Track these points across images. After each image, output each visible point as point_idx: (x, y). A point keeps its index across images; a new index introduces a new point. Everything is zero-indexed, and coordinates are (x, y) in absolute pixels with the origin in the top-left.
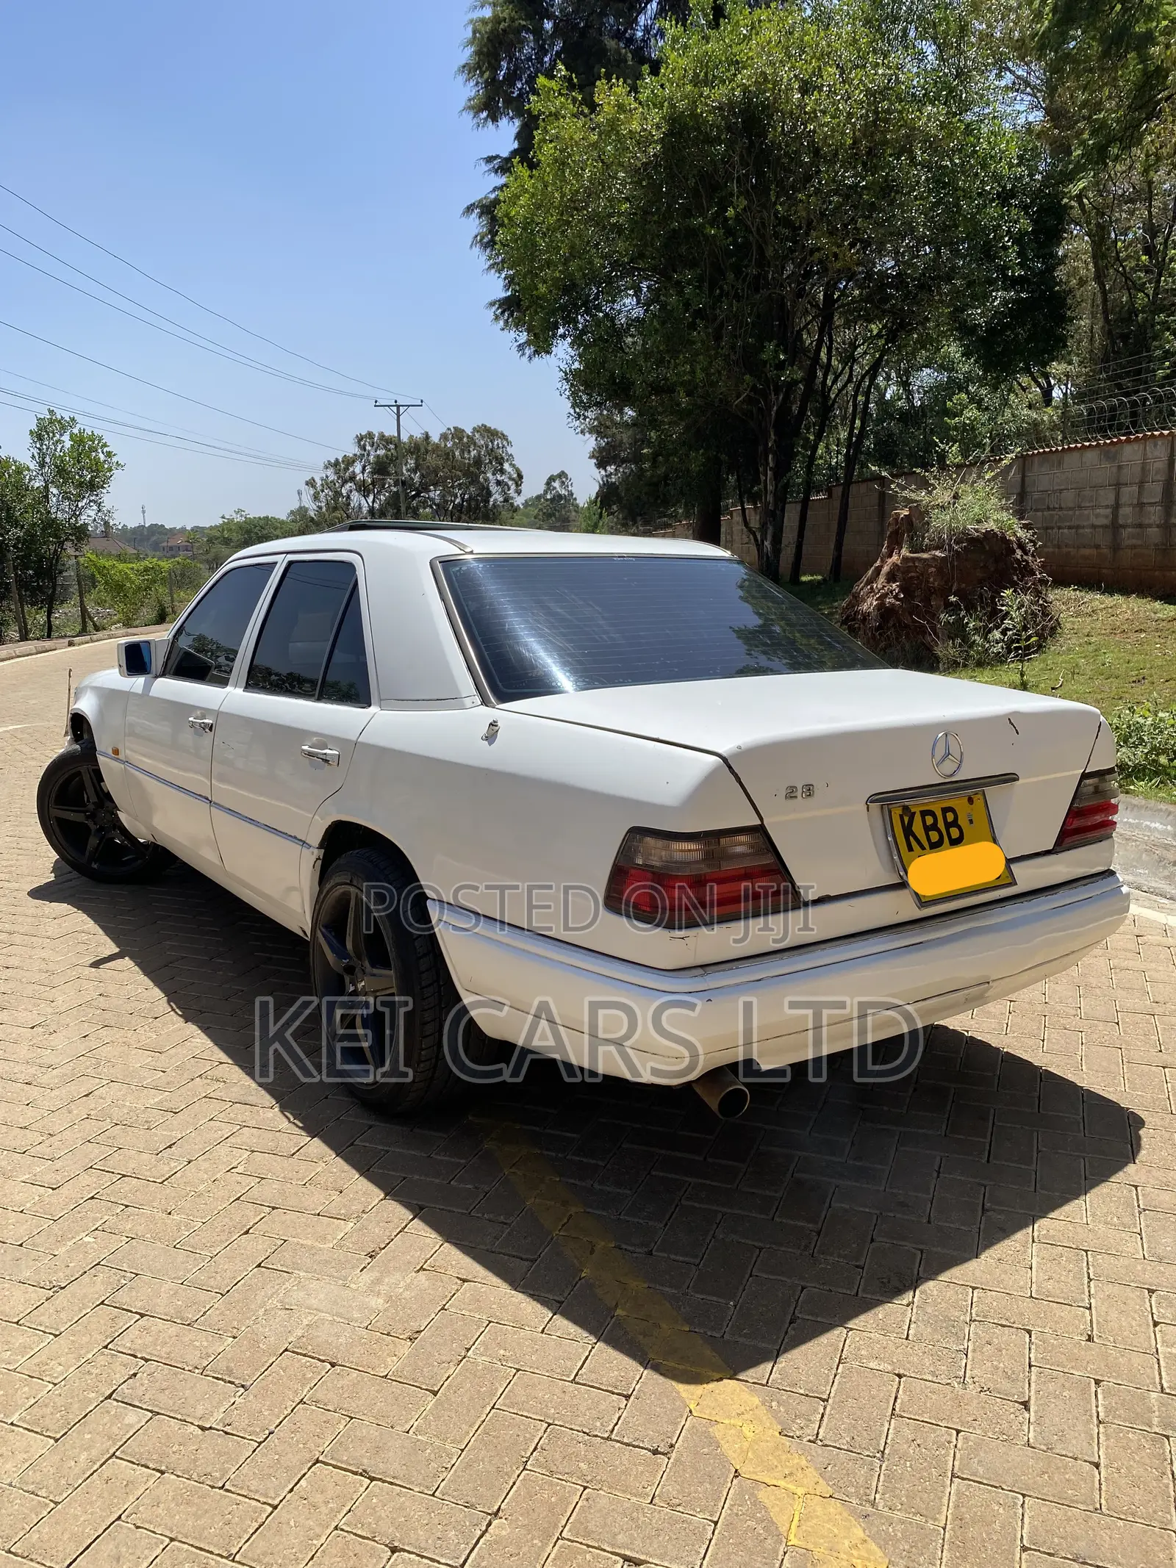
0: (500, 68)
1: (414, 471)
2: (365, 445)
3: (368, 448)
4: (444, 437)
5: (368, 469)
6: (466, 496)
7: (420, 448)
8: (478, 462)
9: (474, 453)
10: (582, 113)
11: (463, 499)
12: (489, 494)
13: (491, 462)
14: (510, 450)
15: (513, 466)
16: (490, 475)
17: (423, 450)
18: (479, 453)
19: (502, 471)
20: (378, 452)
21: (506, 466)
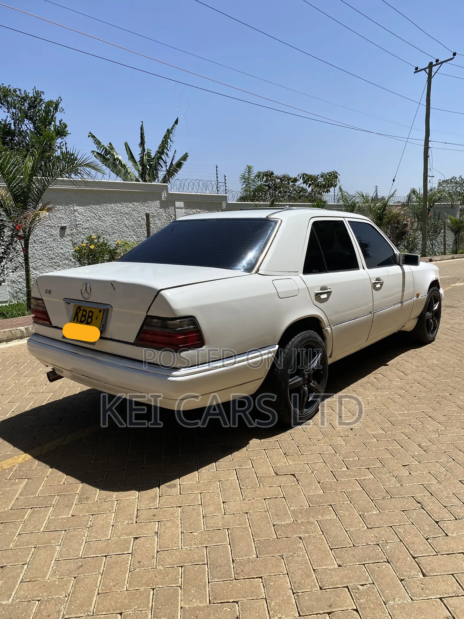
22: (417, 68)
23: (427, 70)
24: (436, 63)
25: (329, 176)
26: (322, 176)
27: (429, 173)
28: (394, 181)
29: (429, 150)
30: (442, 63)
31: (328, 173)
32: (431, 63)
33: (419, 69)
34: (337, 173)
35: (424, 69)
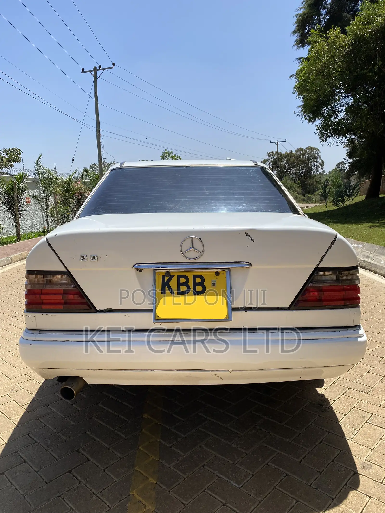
0: (306, 29)
1: (286, 163)
2: (270, 156)
3: (271, 156)
4: (297, 151)
5: (271, 164)
6: (304, 170)
7: (289, 156)
8: (308, 159)
9: (307, 156)
10: (324, 41)
11: (303, 171)
12: (311, 170)
13: (313, 159)
14: (320, 154)
15: (321, 160)
16: (312, 163)
17: (290, 156)
18: (309, 156)
19: (317, 162)
20: (274, 157)
21: (318, 160)
22: (83, 70)
23: (93, 73)
24: (99, 68)
25: (11, 151)
26: (4, 152)
27: (103, 156)
28: (73, 160)
29: (101, 137)
30: (104, 69)
31: (10, 149)
32: (95, 68)
33: (84, 71)
34: (20, 150)
35: (90, 71)
